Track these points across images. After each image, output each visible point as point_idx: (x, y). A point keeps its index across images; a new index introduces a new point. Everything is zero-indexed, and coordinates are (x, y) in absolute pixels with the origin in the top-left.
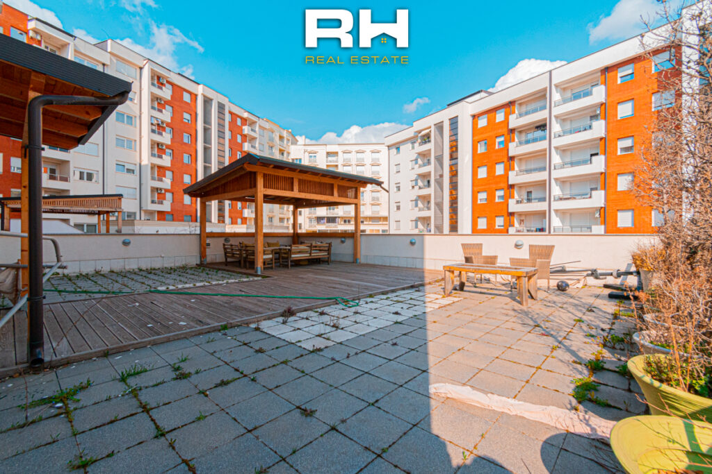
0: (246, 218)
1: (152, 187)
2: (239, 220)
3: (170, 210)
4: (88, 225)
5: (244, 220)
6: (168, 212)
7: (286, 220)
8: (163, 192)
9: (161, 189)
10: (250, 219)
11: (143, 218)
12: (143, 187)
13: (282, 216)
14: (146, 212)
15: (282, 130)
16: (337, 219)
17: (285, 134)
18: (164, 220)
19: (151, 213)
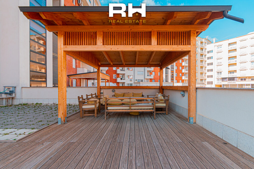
0: (183, 80)
1: (147, 71)
2: (180, 81)
3: (153, 78)
4: (130, 84)
5: (183, 81)
6: (153, 79)
7: (204, 80)
8: (151, 72)
9: (151, 71)
10: (186, 80)
11: (145, 81)
12: (145, 71)
13: (202, 78)
14: (146, 79)
15: (202, 39)
16: (235, 79)
17: (204, 40)
18: (152, 82)
19: (148, 79)
